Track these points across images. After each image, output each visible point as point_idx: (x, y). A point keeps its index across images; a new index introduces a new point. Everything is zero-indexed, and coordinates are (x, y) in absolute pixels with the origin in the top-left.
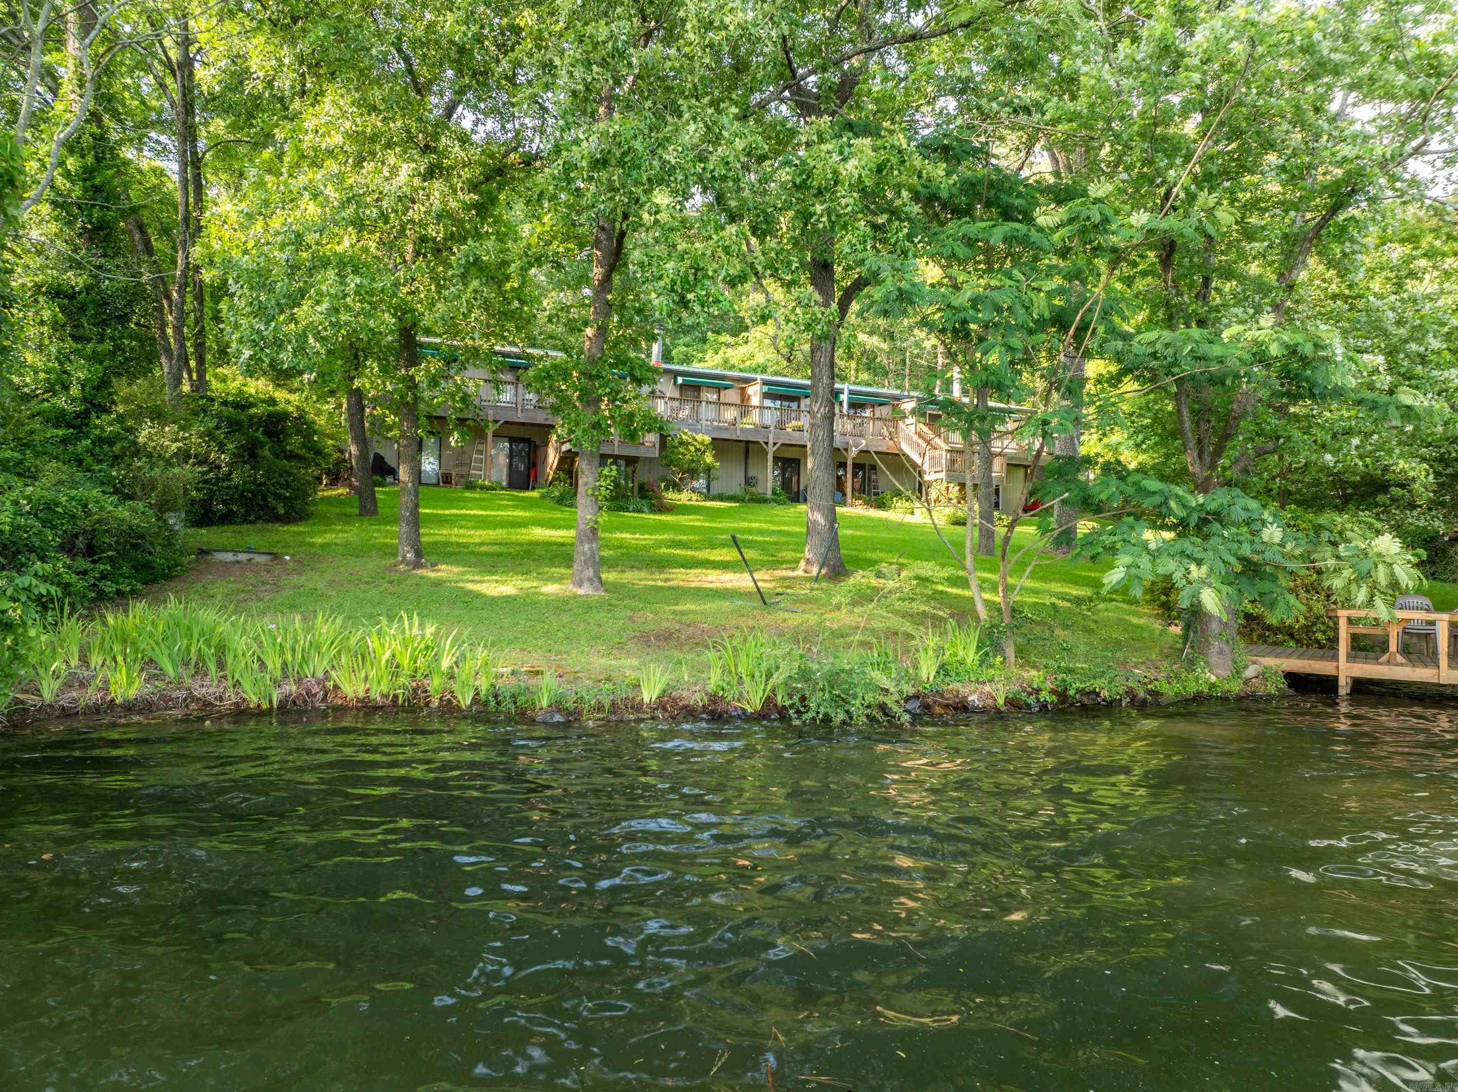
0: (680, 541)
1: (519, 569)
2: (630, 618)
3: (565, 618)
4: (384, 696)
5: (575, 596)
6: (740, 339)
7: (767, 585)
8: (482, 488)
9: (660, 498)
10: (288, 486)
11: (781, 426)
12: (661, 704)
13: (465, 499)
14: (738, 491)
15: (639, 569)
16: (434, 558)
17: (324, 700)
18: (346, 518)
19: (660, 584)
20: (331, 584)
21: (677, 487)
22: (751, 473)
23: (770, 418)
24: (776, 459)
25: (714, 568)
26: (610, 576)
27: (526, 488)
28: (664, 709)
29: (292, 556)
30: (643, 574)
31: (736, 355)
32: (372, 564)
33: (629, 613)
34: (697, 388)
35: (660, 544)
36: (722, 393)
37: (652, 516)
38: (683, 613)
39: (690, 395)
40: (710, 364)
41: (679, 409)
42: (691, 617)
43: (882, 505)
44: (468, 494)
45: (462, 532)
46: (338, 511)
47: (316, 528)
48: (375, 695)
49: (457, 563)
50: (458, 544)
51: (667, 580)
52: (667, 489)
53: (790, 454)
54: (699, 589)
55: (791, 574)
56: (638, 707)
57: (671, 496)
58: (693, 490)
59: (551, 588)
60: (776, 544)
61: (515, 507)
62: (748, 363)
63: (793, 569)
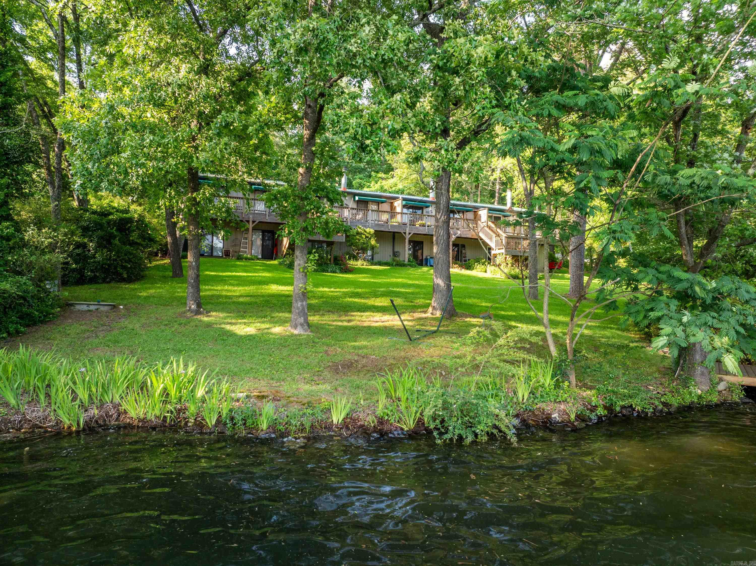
0: (357, 293)
1: (260, 314)
2: (326, 352)
3: (285, 352)
4: (156, 417)
5: (292, 335)
6: (389, 176)
7: (410, 323)
8: (246, 259)
9: (346, 264)
10: (129, 261)
11: (412, 223)
12: (345, 425)
13: (236, 266)
14: (389, 260)
15: (333, 312)
16: (209, 307)
17: (117, 419)
18: (164, 279)
19: (345, 324)
20: (143, 326)
21: (355, 258)
22: (396, 250)
23: (406, 219)
24: (410, 242)
25: (378, 311)
26: (314, 319)
27: (271, 258)
28: (348, 428)
29: (125, 305)
30: (335, 317)
31: (387, 184)
32: (171, 312)
33: (325, 348)
34: (366, 203)
35: (346, 295)
36: (380, 205)
37: (341, 275)
38: (360, 348)
39: (362, 206)
40: (373, 189)
41: (356, 214)
42: (365, 351)
43: (469, 267)
44: (238, 263)
45: (230, 288)
46: (161, 274)
47: (145, 286)
48: (151, 416)
49: (222, 310)
50: (226, 297)
51: (349, 321)
52: (350, 259)
53: (417, 239)
54: (369, 327)
55: (424, 315)
56: (329, 427)
57: (352, 263)
58: (364, 260)
59: (277, 330)
60: (412, 293)
61: (264, 270)
62: (394, 189)
63: (425, 312)
